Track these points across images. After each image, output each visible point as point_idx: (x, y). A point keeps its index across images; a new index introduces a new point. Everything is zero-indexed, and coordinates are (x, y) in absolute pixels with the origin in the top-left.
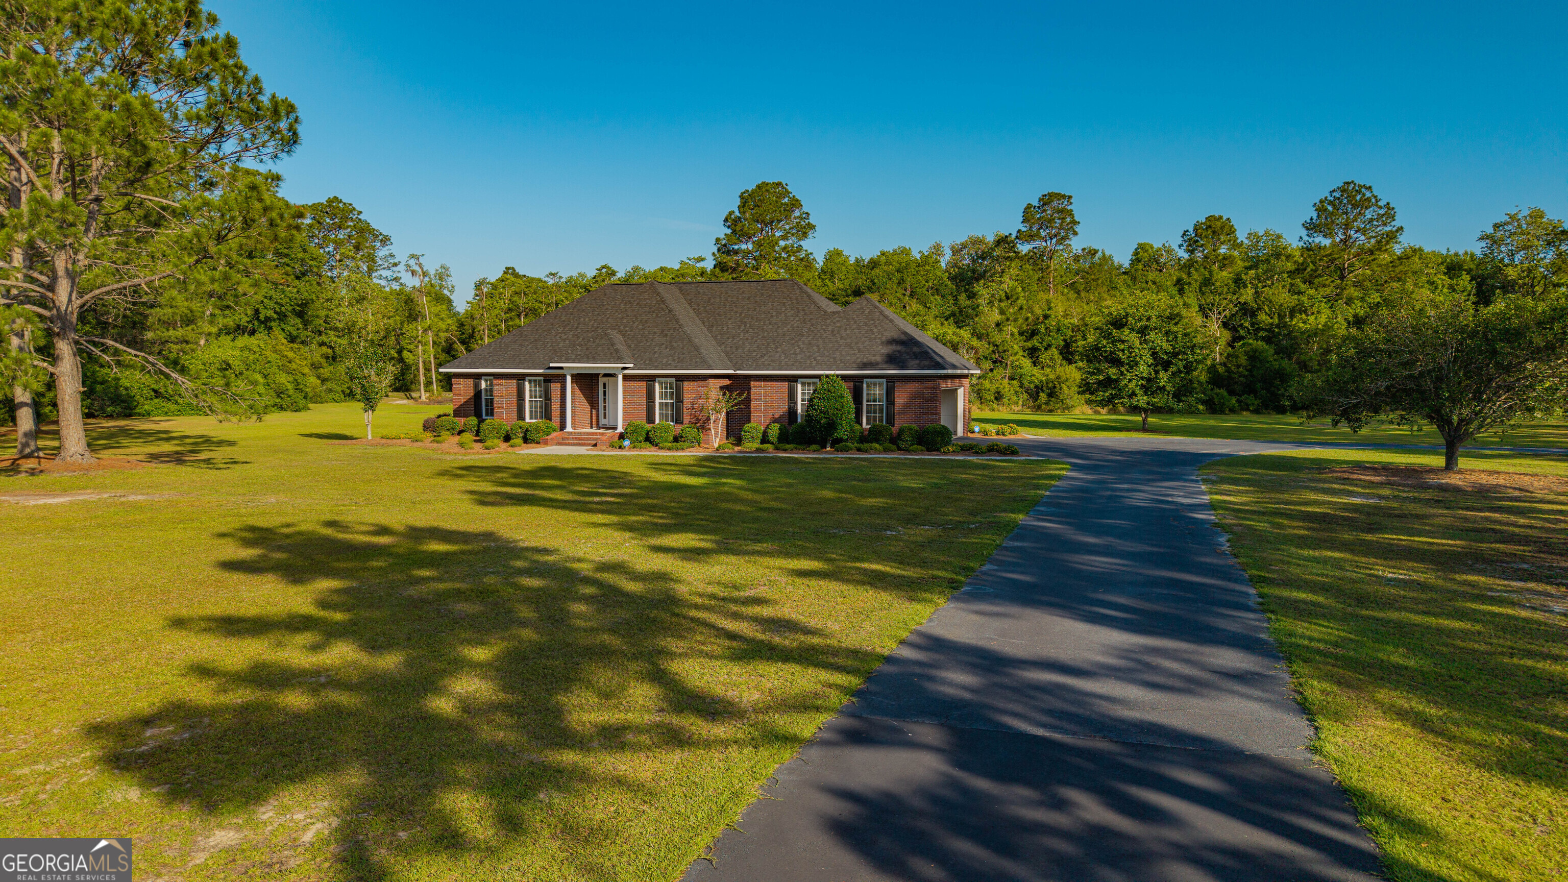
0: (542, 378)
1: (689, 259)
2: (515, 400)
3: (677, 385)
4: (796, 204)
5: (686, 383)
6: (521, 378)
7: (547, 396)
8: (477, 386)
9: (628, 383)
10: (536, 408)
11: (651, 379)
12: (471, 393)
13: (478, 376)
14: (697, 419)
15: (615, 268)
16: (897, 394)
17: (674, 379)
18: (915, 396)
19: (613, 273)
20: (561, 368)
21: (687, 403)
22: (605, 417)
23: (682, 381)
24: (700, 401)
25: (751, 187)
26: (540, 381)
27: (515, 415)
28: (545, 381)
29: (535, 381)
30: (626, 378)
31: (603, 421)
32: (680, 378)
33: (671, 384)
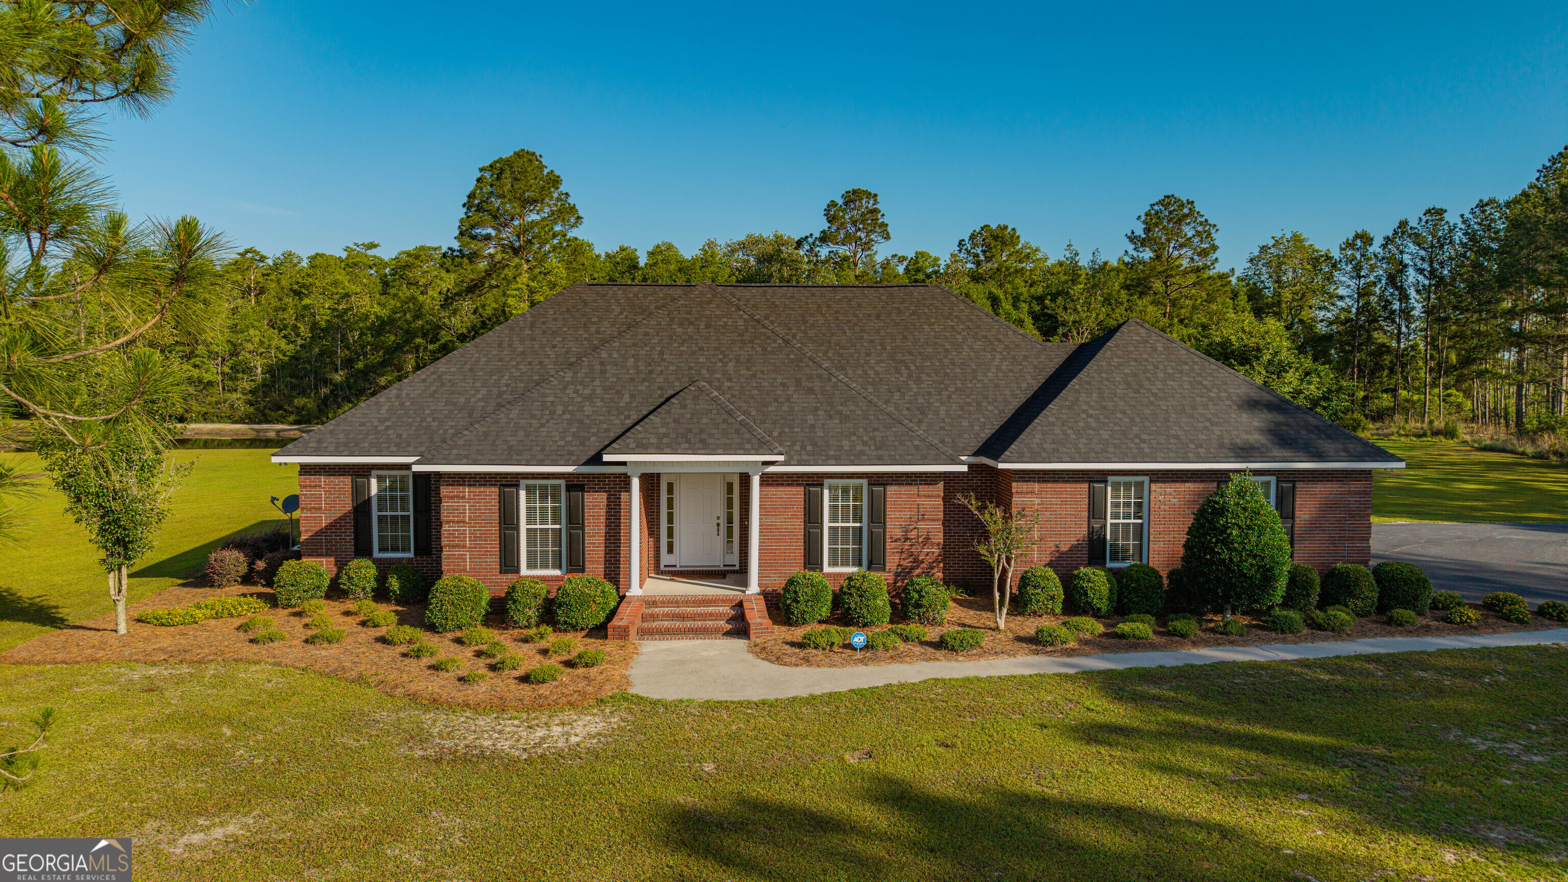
0: (562, 482)
1: (356, 244)
2: (495, 529)
3: (871, 494)
4: (555, 181)
5: (892, 490)
6: (509, 482)
7: (575, 518)
8: (359, 491)
9: (772, 490)
10: (544, 543)
11: (816, 480)
12: (346, 505)
13: (364, 471)
14: (916, 560)
15: (264, 253)
16: (1298, 502)
17: (864, 482)
18: (1328, 507)
19: (263, 259)
20: (624, 464)
21: (893, 528)
22: (670, 550)
23: (884, 485)
24: (921, 525)
25: (507, 153)
26: (556, 488)
27: (494, 561)
28: (569, 488)
29: (543, 488)
30: (768, 480)
31: (666, 559)
32: (876, 480)
33: (858, 490)
